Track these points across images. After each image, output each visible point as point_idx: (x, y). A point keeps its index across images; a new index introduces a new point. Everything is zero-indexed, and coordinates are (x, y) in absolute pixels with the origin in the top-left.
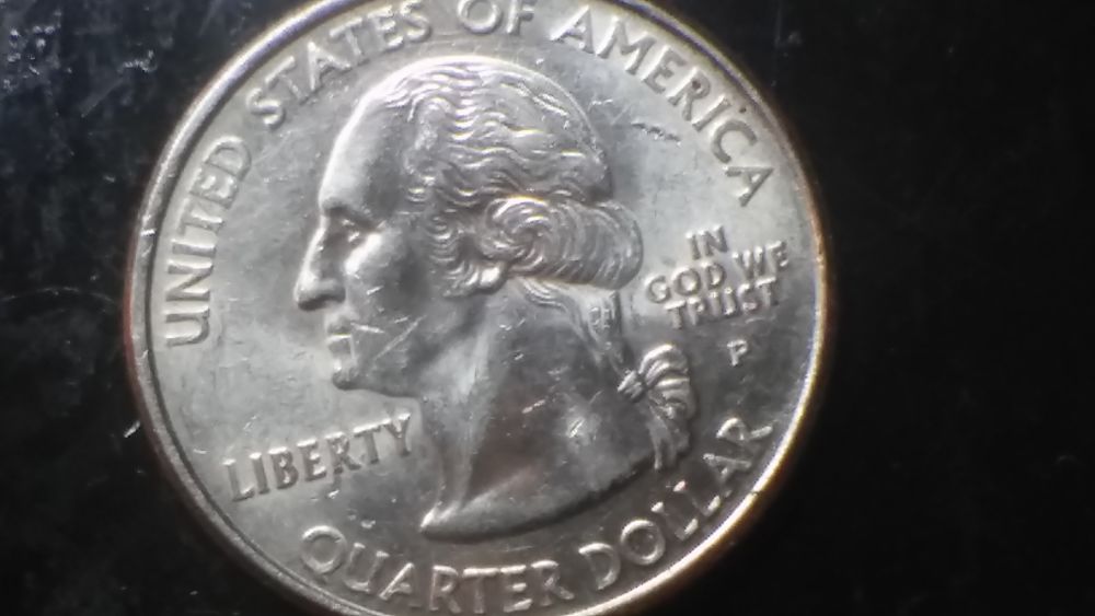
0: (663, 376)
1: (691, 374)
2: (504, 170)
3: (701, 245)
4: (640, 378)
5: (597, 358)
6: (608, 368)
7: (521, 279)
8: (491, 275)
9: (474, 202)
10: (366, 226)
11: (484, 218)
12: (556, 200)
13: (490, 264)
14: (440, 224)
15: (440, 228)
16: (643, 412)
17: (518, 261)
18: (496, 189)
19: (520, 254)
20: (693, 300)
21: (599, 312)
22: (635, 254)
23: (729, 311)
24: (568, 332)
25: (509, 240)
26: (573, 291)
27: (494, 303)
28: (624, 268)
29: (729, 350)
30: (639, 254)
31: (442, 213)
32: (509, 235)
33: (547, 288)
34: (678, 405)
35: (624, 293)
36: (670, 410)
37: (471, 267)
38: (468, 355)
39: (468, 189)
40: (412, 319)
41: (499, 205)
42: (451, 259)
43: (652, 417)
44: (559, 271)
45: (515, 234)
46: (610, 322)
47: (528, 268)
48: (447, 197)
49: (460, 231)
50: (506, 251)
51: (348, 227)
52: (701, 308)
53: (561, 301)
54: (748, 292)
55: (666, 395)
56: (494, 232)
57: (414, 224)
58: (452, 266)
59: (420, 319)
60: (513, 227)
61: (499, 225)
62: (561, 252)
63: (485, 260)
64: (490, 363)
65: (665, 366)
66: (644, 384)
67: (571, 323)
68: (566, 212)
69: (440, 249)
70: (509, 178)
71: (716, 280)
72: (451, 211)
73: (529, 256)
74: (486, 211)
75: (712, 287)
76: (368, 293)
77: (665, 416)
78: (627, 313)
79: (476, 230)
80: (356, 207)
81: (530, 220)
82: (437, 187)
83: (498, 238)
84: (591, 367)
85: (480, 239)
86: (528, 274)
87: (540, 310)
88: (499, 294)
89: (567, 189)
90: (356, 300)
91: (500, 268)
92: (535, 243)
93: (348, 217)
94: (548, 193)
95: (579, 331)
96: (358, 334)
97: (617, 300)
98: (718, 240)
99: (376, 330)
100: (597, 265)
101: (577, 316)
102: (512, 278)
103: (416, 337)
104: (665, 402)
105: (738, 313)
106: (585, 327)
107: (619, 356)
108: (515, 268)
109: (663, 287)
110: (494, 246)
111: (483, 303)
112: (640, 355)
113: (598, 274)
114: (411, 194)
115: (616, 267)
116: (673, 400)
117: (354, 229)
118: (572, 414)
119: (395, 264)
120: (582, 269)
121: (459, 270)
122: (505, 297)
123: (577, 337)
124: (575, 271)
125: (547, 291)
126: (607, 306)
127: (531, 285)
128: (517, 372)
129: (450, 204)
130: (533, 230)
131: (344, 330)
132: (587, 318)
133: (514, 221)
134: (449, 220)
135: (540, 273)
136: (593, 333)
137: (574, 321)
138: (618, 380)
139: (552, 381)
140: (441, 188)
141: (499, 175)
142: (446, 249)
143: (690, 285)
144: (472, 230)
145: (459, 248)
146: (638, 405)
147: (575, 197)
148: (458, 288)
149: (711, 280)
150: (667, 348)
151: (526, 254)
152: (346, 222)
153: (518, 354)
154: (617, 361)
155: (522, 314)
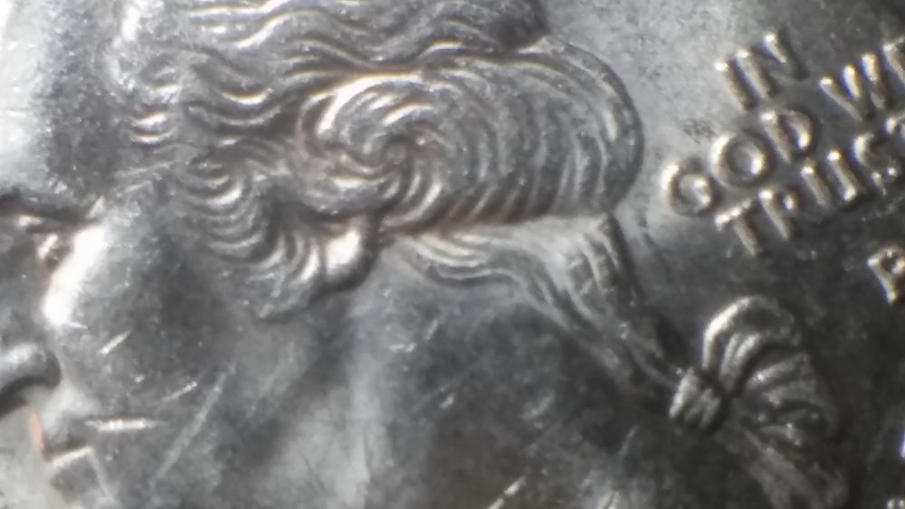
0: (754, 361)
1: (809, 345)
2: (312, 35)
3: (753, 77)
4: (709, 379)
5: (611, 361)
6: (638, 376)
7: (409, 243)
8: (344, 249)
9: (271, 114)
10: (67, 219)
11: (299, 140)
12: (435, 66)
13: (335, 227)
14: (216, 174)
15: (218, 182)
16: (732, 448)
17: (391, 206)
18: (307, 76)
19: (392, 191)
20: (766, 195)
21: (586, 266)
22: (624, 131)
23: (850, 193)
24: (533, 324)
25: (366, 170)
26: (521, 237)
27: (363, 304)
28: (613, 163)
29: (869, 272)
30: (633, 127)
31: (212, 153)
32: (358, 158)
33: (464, 245)
34: (802, 413)
35: (626, 215)
36: (789, 430)
37: (300, 244)
38: (341, 425)
39: (252, 91)
40: (210, 381)
41: (323, 106)
42: (255, 239)
43: (755, 455)
44: (481, 204)
45: (372, 155)
46: (614, 279)
47: (414, 215)
48: (214, 119)
49: (259, 178)
50: (363, 194)
51: (32, 229)
52: (790, 203)
53: (506, 265)
54: (873, 146)
55: (775, 398)
56: (327, 163)
57: (161, 188)
58: (261, 253)
59: (222, 378)
60: (362, 140)
61: (334, 145)
62: (474, 163)
63: (324, 224)
64: (393, 430)
65: (751, 342)
66: (718, 390)
67: (535, 304)
68: (460, 82)
69: (227, 224)
70: (327, 48)
71: (804, 140)
72: (229, 142)
73: (412, 192)
74: (300, 123)
75: (799, 156)
76: (106, 350)
77: (783, 446)
78: (641, 253)
79: (290, 165)
80: (35, 186)
81: (392, 118)
82: (189, 102)
83: (339, 171)
84: (601, 382)
85: (303, 185)
86: (416, 229)
87: (461, 295)
88: (373, 282)
89: (451, 37)
90: (86, 374)
91: (361, 230)
92: (419, 162)
93: (30, 210)
94: (413, 57)
95: (557, 316)
96: (105, 443)
97: (616, 232)
98: (783, 60)
99: (140, 424)
100: (553, 172)
101: (543, 286)
102: (389, 242)
103: (226, 416)
104: (776, 415)
105: (868, 196)
106: (564, 303)
107: (652, 346)
108: (389, 222)
109: (700, 183)
110: (334, 191)
111: (342, 310)
112: (696, 331)
113: (561, 192)
114: (141, 131)
115: (594, 168)
116: (789, 407)
117: (42, 230)
118: (589, 492)
119: (145, 278)
120: (526, 191)
121: (277, 257)
122: (384, 285)
123: (555, 330)
124: (513, 195)
125: (466, 252)
126: (599, 249)
127: (430, 247)
128: (449, 435)
129: (224, 131)
130: (403, 137)
131: (73, 443)
132: (564, 283)
133: (362, 131)
134: (230, 162)
135: (442, 219)
136: (585, 311)
137: (541, 299)
138: (666, 394)
139: (528, 436)
140: (198, 102)
141: (308, 45)
142: (237, 222)
143: (757, 164)
144: (282, 170)
145: (265, 213)
146: (718, 437)
147: (473, 49)
148: (285, 294)
149: (792, 139)
150: (745, 302)
151: (404, 188)
152: (25, 221)
153: (443, 397)
154: (652, 359)
155: (429, 312)
